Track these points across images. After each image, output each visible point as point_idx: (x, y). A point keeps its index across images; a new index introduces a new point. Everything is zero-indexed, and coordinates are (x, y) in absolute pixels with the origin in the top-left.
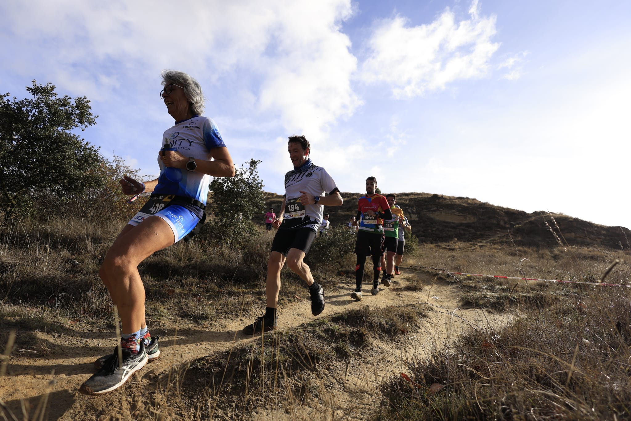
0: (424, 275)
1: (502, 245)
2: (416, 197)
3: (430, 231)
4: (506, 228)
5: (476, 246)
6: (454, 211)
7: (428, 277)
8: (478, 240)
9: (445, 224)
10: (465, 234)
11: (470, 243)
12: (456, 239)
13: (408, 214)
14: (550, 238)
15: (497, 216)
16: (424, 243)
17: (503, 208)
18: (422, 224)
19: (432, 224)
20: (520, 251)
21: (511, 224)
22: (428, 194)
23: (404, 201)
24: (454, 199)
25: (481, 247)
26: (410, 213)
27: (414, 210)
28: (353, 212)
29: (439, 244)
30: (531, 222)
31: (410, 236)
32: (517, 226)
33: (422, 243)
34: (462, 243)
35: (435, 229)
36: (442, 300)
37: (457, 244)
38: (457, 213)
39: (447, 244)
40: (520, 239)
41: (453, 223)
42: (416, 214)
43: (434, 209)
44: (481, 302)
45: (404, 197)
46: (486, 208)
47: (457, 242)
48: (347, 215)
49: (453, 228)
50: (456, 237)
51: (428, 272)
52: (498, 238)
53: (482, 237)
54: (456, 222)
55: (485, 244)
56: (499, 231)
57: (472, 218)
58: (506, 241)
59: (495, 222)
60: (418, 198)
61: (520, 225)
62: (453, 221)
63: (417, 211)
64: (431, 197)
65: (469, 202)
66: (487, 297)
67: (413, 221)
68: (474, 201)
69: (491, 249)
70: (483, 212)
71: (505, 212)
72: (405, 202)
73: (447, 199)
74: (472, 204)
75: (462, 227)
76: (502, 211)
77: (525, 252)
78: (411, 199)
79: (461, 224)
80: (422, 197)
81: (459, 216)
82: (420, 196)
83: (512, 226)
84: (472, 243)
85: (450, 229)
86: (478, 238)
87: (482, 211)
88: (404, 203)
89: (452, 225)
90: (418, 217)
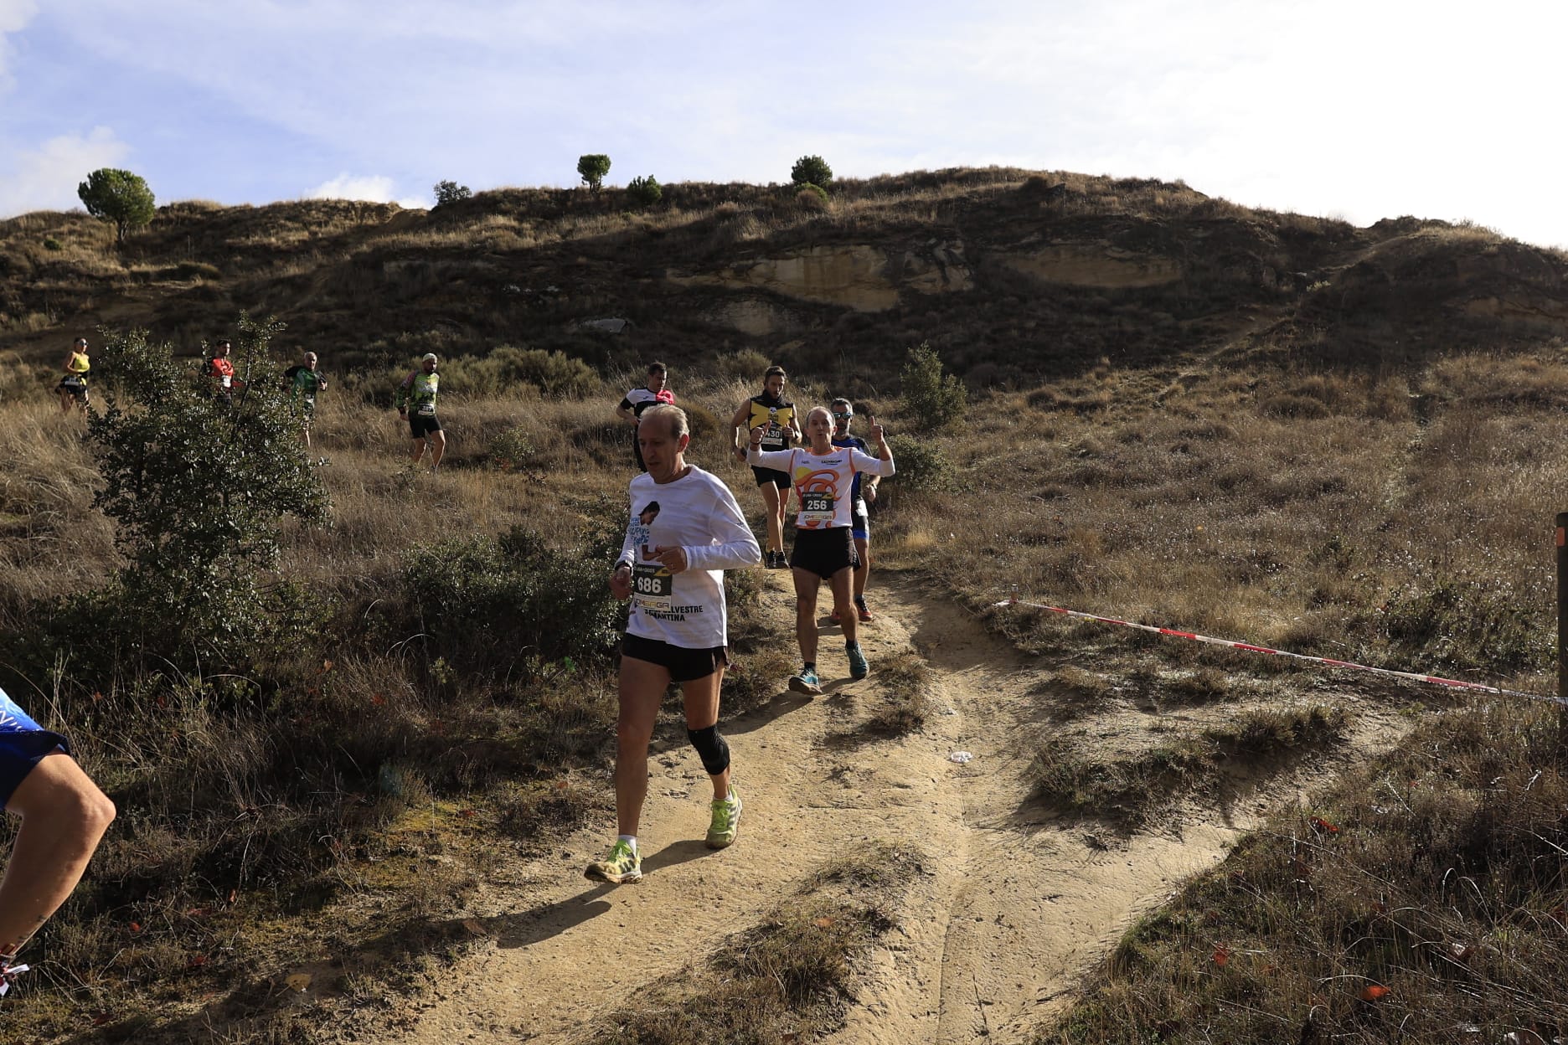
0: (953, 612)
1: (1260, 371)
2: (963, 191)
3: (1014, 333)
4: (1278, 298)
5: (1174, 382)
6: (1105, 242)
7: (962, 624)
8: (1184, 355)
9: (1072, 298)
10: (1138, 336)
11: (1155, 370)
12: (1106, 361)
13: (933, 268)
14: (1418, 323)
15: (1252, 253)
16: (992, 391)
17: (1275, 216)
18: (987, 305)
19: (1023, 300)
20: (1312, 391)
21: (1298, 280)
22: (1008, 174)
23: (921, 213)
24: (1106, 195)
25: (1190, 381)
26: (941, 265)
27: (957, 252)
28: (726, 274)
29: (1044, 389)
30: (1365, 268)
31: (937, 379)
32: (1318, 285)
33: (985, 386)
34: (1127, 372)
35: (1032, 324)
36: (977, 765)
37: (1108, 380)
38: (1115, 252)
39: (1074, 384)
40: (1320, 338)
41: (1101, 291)
42: (965, 265)
43: (1032, 239)
44: (1080, 797)
45: (918, 197)
46: (1218, 222)
47: (1110, 369)
48: (704, 289)
49: (1100, 310)
50: (1107, 353)
51: (965, 599)
52: (1252, 340)
53: (1196, 340)
54: (1110, 285)
55: (1205, 373)
56: (1254, 311)
57: (1167, 267)
58: (1274, 352)
59: (1244, 275)
60: (972, 194)
61: (1327, 283)
62: (1101, 285)
63: (967, 252)
64: (1023, 189)
65: (1160, 200)
66: (1102, 769)
67: (954, 294)
68: (1176, 195)
69: (1224, 391)
70: (1204, 239)
71: (1280, 233)
72: (924, 219)
73: (1080, 195)
74: (1167, 211)
75: (1131, 307)
76: (1271, 228)
77: (1331, 396)
78: (947, 201)
79: (1129, 294)
80: (988, 193)
81: (1120, 260)
82: (982, 188)
83: (1301, 284)
84: (1163, 369)
85: (1087, 319)
86: (1182, 347)
87: (1200, 234)
88: (919, 225)
89: (1099, 299)
90: (971, 278)
